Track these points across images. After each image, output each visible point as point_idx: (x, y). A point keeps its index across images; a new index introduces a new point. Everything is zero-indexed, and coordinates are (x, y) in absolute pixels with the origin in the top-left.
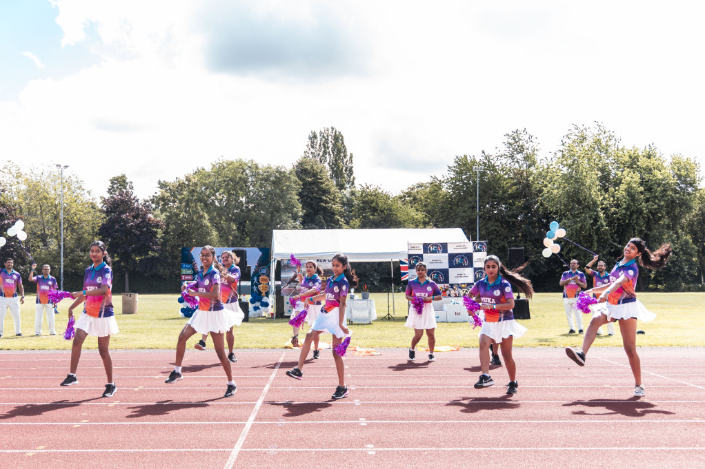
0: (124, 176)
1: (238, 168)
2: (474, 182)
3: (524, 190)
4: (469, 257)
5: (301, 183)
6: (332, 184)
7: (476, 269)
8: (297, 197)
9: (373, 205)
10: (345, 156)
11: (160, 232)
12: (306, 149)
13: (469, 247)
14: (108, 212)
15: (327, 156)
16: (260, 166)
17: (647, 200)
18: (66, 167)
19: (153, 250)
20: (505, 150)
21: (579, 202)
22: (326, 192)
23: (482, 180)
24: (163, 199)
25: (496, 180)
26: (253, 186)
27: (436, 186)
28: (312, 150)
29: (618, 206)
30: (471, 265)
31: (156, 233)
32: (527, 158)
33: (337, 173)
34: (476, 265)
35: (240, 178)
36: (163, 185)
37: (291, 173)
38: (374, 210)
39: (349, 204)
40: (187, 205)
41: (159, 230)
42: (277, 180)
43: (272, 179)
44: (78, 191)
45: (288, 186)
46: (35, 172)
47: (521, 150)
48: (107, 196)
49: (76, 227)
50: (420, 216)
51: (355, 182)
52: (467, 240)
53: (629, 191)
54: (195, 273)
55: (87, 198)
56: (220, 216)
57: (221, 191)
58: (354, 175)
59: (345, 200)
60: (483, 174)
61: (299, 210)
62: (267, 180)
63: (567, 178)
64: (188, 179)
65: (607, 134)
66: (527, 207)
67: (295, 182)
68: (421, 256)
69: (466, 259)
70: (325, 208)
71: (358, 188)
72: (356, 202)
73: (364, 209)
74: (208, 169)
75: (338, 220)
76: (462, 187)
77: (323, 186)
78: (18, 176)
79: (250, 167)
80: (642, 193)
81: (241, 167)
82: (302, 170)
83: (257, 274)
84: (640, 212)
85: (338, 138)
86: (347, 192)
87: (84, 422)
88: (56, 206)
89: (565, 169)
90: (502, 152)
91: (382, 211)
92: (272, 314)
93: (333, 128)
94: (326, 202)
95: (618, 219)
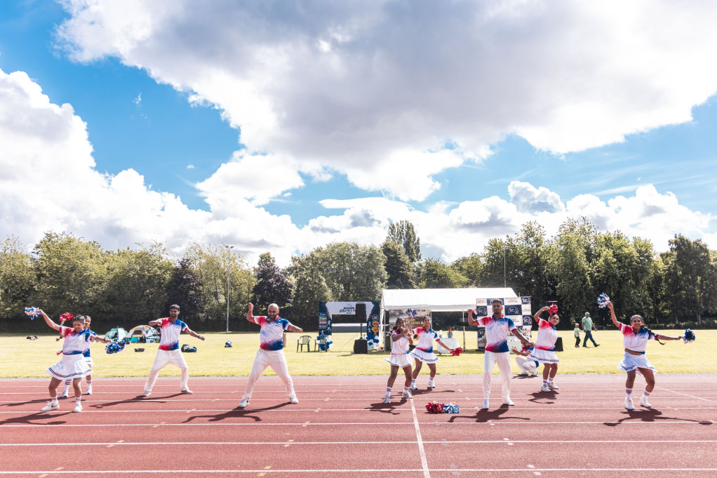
0: (269, 253)
1: (345, 248)
2: (502, 256)
3: (536, 262)
4: (519, 307)
5: (386, 257)
6: (406, 259)
7: (524, 316)
8: (384, 267)
9: (434, 272)
10: (414, 239)
11: (293, 291)
12: (388, 235)
13: (518, 301)
14: (259, 277)
15: (403, 240)
16: (359, 246)
17: (619, 268)
18: (232, 247)
19: (289, 302)
20: (522, 235)
21: (572, 269)
22: (403, 263)
23: (507, 255)
24: (296, 268)
25: (516, 256)
26: (355, 259)
27: (475, 260)
28: (392, 236)
29: (598, 272)
30: (520, 313)
31: (291, 291)
32: (536, 240)
33: (409, 251)
34: (524, 313)
35: (347, 255)
36: (294, 260)
37: (379, 251)
38: (435, 276)
39: (418, 272)
40: (312, 272)
41: (292, 290)
42: (371, 256)
43: (367, 255)
44: (240, 263)
45: (378, 260)
46: (212, 251)
47: (532, 234)
48: (257, 266)
49: (237, 287)
50: (465, 279)
51: (422, 257)
52: (516, 296)
53: (606, 261)
54: (328, 319)
55: (245, 268)
56: (332, 279)
57: (334, 263)
58: (421, 252)
59: (415, 269)
60: (508, 251)
61: (386, 275)
62: (364, 255)
63: (564, 253)
64: (312, 255)
65: (589, 225)
66: (538, 273)
67: (382, 257)
68: (486, 307)
69: (517, 310)
70: (402, 274)
71: (424, 261)
72: (423, 270)
73: (428, 274)
74: (325, 248)
75: (411, 283)
76: (494, 259)
77: (401, 259)
78: (201, 253)
79: (353, 247)
80: (615, 263)
81: (347, 247)
82: (386, 250)
83: (371, 320)
84: (614, 276)
85: (410, 227)
86: (416, 263)
87: (291, 442)
88: (224, 274)
89: (562, 247)
90: (520, 236)
91: (440, 277)
92: (382, 348)
93: (406, 221)
94: (403, 270)
95: (599, 281)
